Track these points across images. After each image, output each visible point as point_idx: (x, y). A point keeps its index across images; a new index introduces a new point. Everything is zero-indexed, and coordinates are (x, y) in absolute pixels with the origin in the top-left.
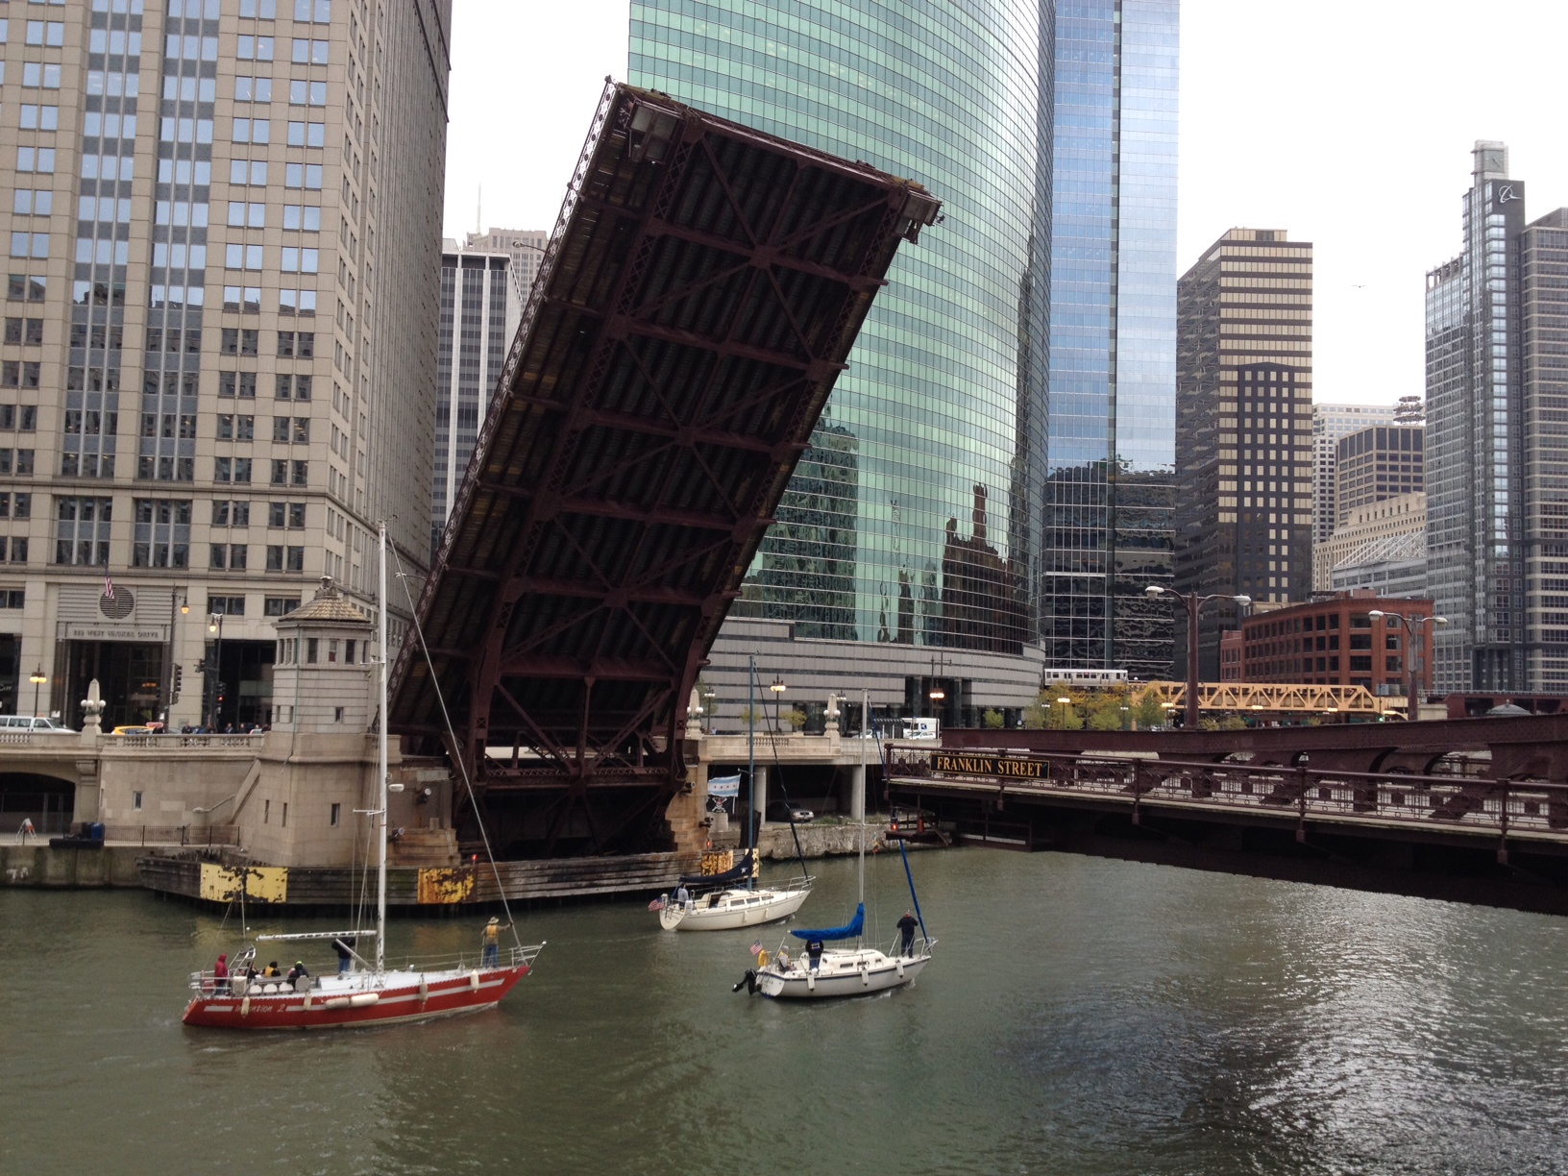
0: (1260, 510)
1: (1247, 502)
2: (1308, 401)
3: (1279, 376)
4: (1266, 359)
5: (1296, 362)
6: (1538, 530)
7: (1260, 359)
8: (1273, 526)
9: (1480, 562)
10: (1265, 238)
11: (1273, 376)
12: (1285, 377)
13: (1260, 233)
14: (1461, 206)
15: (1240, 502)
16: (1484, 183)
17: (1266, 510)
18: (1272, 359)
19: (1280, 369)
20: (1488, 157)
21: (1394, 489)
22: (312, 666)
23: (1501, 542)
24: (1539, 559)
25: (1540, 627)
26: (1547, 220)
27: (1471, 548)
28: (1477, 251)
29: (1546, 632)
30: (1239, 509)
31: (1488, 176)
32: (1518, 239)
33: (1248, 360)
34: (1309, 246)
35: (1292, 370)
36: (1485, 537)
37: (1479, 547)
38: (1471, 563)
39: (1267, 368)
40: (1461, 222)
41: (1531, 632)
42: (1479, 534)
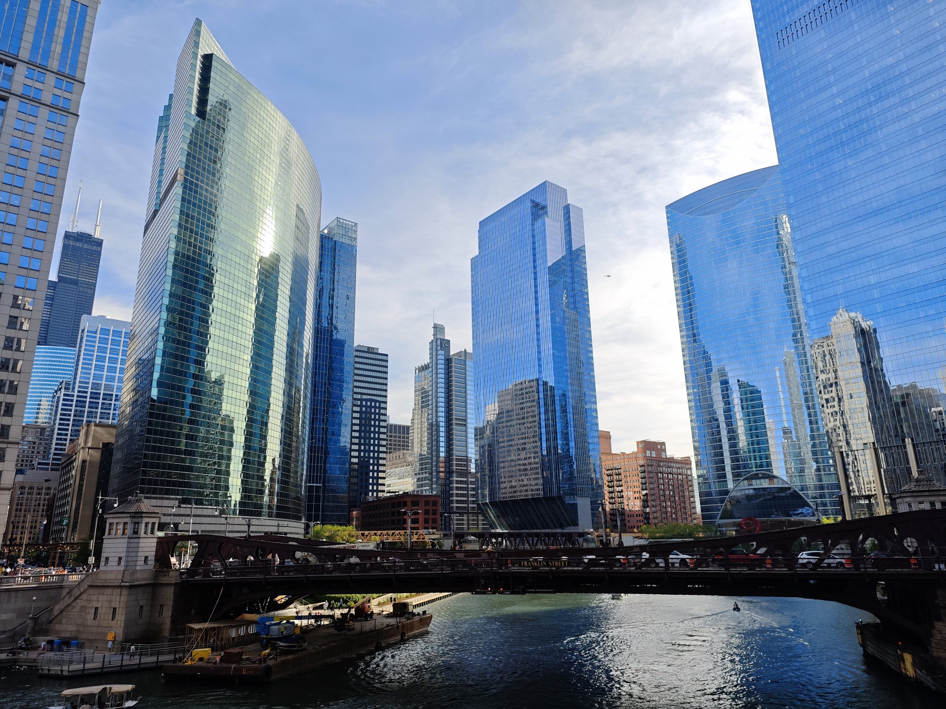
0: (367, 457)
1: (362, 454)
2: (385, 415)
3: (375, 404)
4: (371, 397)
5: (382, 399)
6: (455, 467)
7: (369, 397)
8: (371, 464)
9: (434, 480)
10: (370, 350)
11: (373, 404)
12: (377, 405)
13: (369, 348)
14: (428, 346)
15: (360, 454)
16: (437, 339)
17: (369, 458)
18: (373, 397)
19: (376, 401)
20: (438, 329)
21: (395, 449)
22: (135, 536)
23: (442, 472)
24: (455, 479)
25: (455, 505)
26: (459, 354)
27: (431, 474)
28: (434, 363)
29: (457, 507)
30: (359, 457)
31: (438, 337)
32: (448, 361)
33: (364, 397)
34: (387, 355)
35: (380, 402)
36: (436, 470)
37: (434, 474)
38: (431, 480)
39: (371, 401)
40: (428, 352)
41: (452, 507)
42: (434, 469)
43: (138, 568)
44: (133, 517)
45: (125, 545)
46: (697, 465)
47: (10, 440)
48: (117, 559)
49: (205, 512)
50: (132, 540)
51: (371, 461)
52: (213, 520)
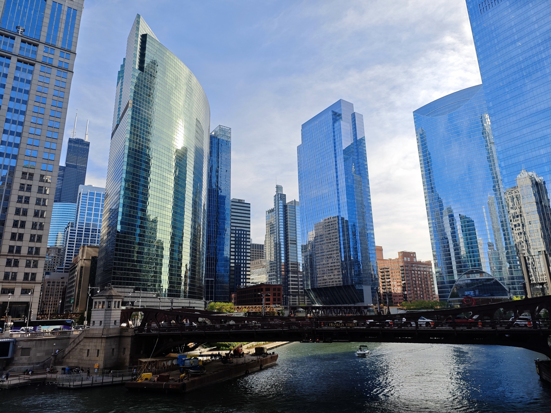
0: (239, 263)
1: (237, 261)
2: (249, 238)
3: (244, 232)
4: (241, 228)
5: (248, 229)
6: (290, 269)
7: (240, 228)
8: (242, 267)
9: (279, 276)
10: (240, 201)
11: (242, 232)
13: (239, 200)
14: (273, 198)
15: (235, 261)
16: (278, 194)
17: (241, 263)
18: (242, 228)
19: (244, 231)
20: (279, 188)
21: (256, 258)
22: (109, 309)
23: (283, 271)
24: (291, 275)
25: (291, 290)
26: (291, 202)
27: (276, 272)
28: (277, 208)
29: (292, 292)
30: (235, 263)
31: (279, 193)
32: (285, 206)
33: (237, 228)
34: (250, 204)
35: (246, 231)
36: (280, 270)
37: (278, 272)
38: (277, 276)
39: (241, 230)
40: (273, 201)
41: (289, 292)
42: (278, 269)
43: (111, 327)
44: (107, 298)
45: (104, 314)
46: (435, 266)
47: (40, 256)
48: (99, 322)
49: (148, 295)
50: (107, 311)
51: (242, 265)
52: (153, 300)
